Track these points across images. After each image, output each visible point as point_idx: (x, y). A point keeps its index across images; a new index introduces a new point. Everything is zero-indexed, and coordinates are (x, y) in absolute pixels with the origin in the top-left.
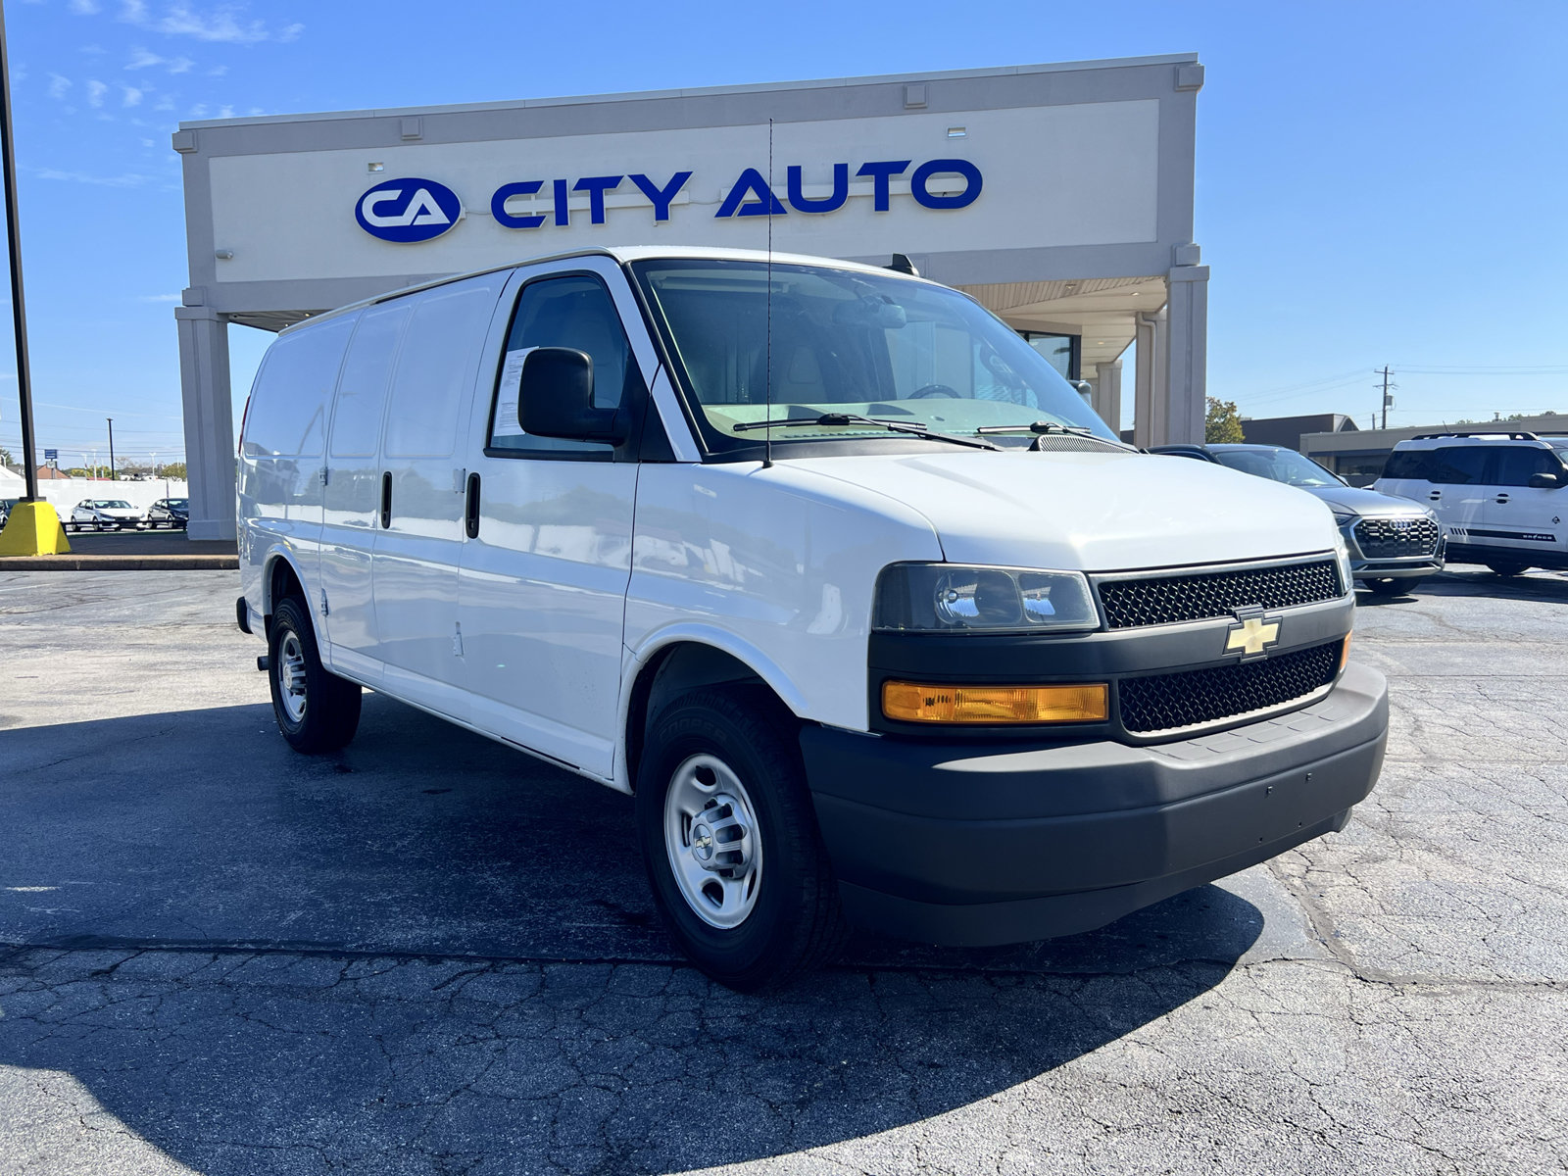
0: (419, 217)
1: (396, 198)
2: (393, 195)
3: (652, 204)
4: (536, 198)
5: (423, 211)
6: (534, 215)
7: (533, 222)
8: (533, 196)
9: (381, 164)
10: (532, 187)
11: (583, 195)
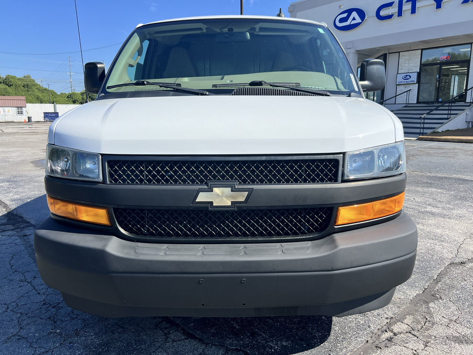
0: (352, 21)
1: (346, 16)
2: (345, 15)
3: (436, 3)
4: (392, 8)
5: (354, 19)
6: (390, 14)
7: (389, 17)
8: (391, 7)
9: (343, 5)
10: (390, 4)
11: (408, 4)
